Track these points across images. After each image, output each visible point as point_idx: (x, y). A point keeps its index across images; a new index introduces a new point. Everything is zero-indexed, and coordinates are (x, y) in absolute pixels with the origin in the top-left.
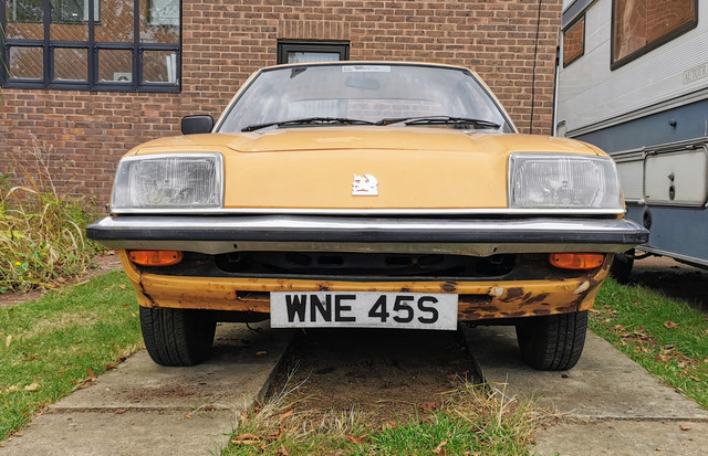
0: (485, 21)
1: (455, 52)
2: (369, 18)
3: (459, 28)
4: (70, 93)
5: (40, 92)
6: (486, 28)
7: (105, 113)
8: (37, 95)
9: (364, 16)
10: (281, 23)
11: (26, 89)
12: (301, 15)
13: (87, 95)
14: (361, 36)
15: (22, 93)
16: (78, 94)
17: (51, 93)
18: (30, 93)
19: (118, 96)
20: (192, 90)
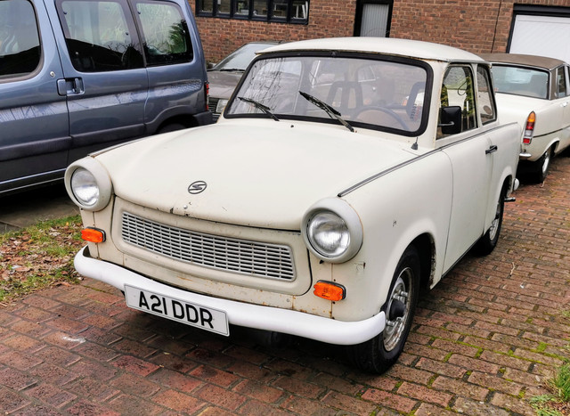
1: (452, 5)
4: (259, 23)
5: (246, 22)
7: (273, 34)
8: (245, 23)
11: (241, 20)
13: (266, 24)
15: (239, 22)
16: (263, 23)
17: (251, 22)
18: (243, 22)
19: (280, 25)
20: (313, 24)
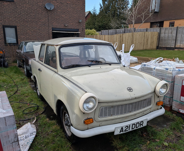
0: (40, 23)
1: (36, 28)
2: (20, 22)
3: (36, 24)
6: (40, 24)
9: (19, 21)
10: (3, 22)
12: (6, 21)
14: (19, 25)
